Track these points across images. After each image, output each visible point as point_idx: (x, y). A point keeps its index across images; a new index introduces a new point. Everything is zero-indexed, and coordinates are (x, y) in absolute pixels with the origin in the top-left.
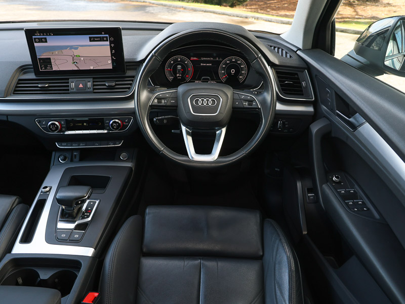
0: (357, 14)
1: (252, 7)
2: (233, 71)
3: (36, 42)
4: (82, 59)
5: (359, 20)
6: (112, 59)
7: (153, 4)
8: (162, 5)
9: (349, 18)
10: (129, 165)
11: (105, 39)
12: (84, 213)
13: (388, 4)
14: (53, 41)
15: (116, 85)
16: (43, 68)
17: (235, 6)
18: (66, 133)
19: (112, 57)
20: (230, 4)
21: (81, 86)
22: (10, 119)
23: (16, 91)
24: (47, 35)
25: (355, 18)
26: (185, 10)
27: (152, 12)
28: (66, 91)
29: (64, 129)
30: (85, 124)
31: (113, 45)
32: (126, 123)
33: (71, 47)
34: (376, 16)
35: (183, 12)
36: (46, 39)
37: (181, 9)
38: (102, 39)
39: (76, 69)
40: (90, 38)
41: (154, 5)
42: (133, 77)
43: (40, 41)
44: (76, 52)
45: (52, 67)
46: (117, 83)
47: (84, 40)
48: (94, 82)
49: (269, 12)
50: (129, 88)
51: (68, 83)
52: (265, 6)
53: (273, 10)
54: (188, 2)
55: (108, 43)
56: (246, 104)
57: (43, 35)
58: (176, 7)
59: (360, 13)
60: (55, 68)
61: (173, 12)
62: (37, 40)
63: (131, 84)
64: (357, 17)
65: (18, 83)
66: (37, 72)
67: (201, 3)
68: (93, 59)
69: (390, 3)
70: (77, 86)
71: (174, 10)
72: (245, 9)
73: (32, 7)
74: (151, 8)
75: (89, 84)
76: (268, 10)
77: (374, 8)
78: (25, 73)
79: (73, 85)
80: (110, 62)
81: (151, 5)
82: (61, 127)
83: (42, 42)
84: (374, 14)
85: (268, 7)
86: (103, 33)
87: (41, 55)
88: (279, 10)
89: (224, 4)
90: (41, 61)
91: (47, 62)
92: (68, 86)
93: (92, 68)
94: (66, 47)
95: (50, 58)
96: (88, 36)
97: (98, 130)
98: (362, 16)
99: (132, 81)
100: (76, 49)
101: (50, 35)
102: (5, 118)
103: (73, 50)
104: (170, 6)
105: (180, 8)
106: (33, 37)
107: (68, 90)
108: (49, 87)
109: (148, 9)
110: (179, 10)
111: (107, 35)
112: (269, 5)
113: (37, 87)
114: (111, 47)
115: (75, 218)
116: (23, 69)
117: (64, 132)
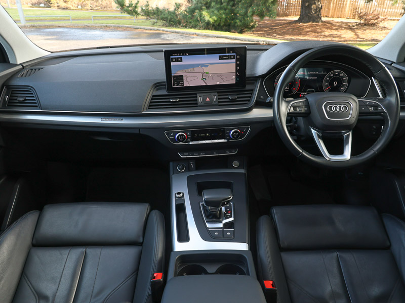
0: (358, 37)
1: (259, 33)
2: (335, 83)
3: (172, 61)
4: (210, 75)
5: (361, 43)
6: (236, 75)
7: (167, 31)
8: (175, 32)
9: (352, 41)
10: (242, 171)
11: (232, 57)
12: (225, 214)
13: (384, 27)
14: (187, 60)
15: (238, 98)
16: (176, 85)
17: (244, 32)
18: (191, 143)
19: (236, 74)
20: (239, 31)
21: (208, 99)
22: (142, 132)
23: (151, 106)
24: (183, 55)
25: (356, 41)
26: (198, 37)
27: (167, 38)
28: (195, 104)
29: (189, 140)
30: (208, 134)
31: (238, 62)
32: (244, 132)
33: (202, 65)
34: (376, 38)
35: (196, 38)
36: (181, 58)
37: (195, 36)
38: (229, 57)
39: (204, 84)
40: (220, 57)
41: (168, 33)
42: (252, 90)
43: (177, 60)
44: (206, 70)
45: (183, 83)
46: (238, 96)
47: (214, 59)
48: (218, 95)
49: (275, 36)
50: (249, 101)
51: (196, 97)
52: (271, 31)
53: (279, 34)
54: (199, 29)
55: (234, 60)
56: (371, 109)
57: (180, 55)
58: (190, 34)
59: (361, 36)
60: (185, 85)
61: (187, 38)
62: (174, 60)
63: (250, 97)
64: (358, 39)
65: (152, 99)
66: (170, 89)
67: (212, 30)
68: (220, 75)
69: (386, 26)
70: (204, 99)
71: (188, 37)
72: (252, 35)
73: (50, 37)
74: (165, 36)
75: (215, 98)
76: (275, 35)
77: (373, 31)
78: (157, 90)
79: (200, 99)
80: (234, 77)
81: (164, 32)
82: (188, 138)
83: (178, 61)
84: (374, 37)
85: (273, 33)
86: (231, 52)
87: (175, 73)
88: (284, 35)
89: (233, 31)
90: (175, 78)
91: (180, 78)
92: (196, 100)
93: (218, 83)
94: (197, 65)
95: (182, 76)
96: (218, 55)
97: (219, 139)
98: (364, 39)
99: (251, 94)
100: (207, 66)
101: (186, 55)
102: (137, 131)
103: (203, 67)
104: (183, 33)
105: (193, 34)
106: (171, 57)
107: (197, 104)
108: (179, 101)
109: (163, 36)
110: (192, 36)
111: (235, 54)
112: (274, 30)
113: (170, 102)
114: (236, 63)
115: (219, 218)
116: (158, 86)
117: (189, 142)
